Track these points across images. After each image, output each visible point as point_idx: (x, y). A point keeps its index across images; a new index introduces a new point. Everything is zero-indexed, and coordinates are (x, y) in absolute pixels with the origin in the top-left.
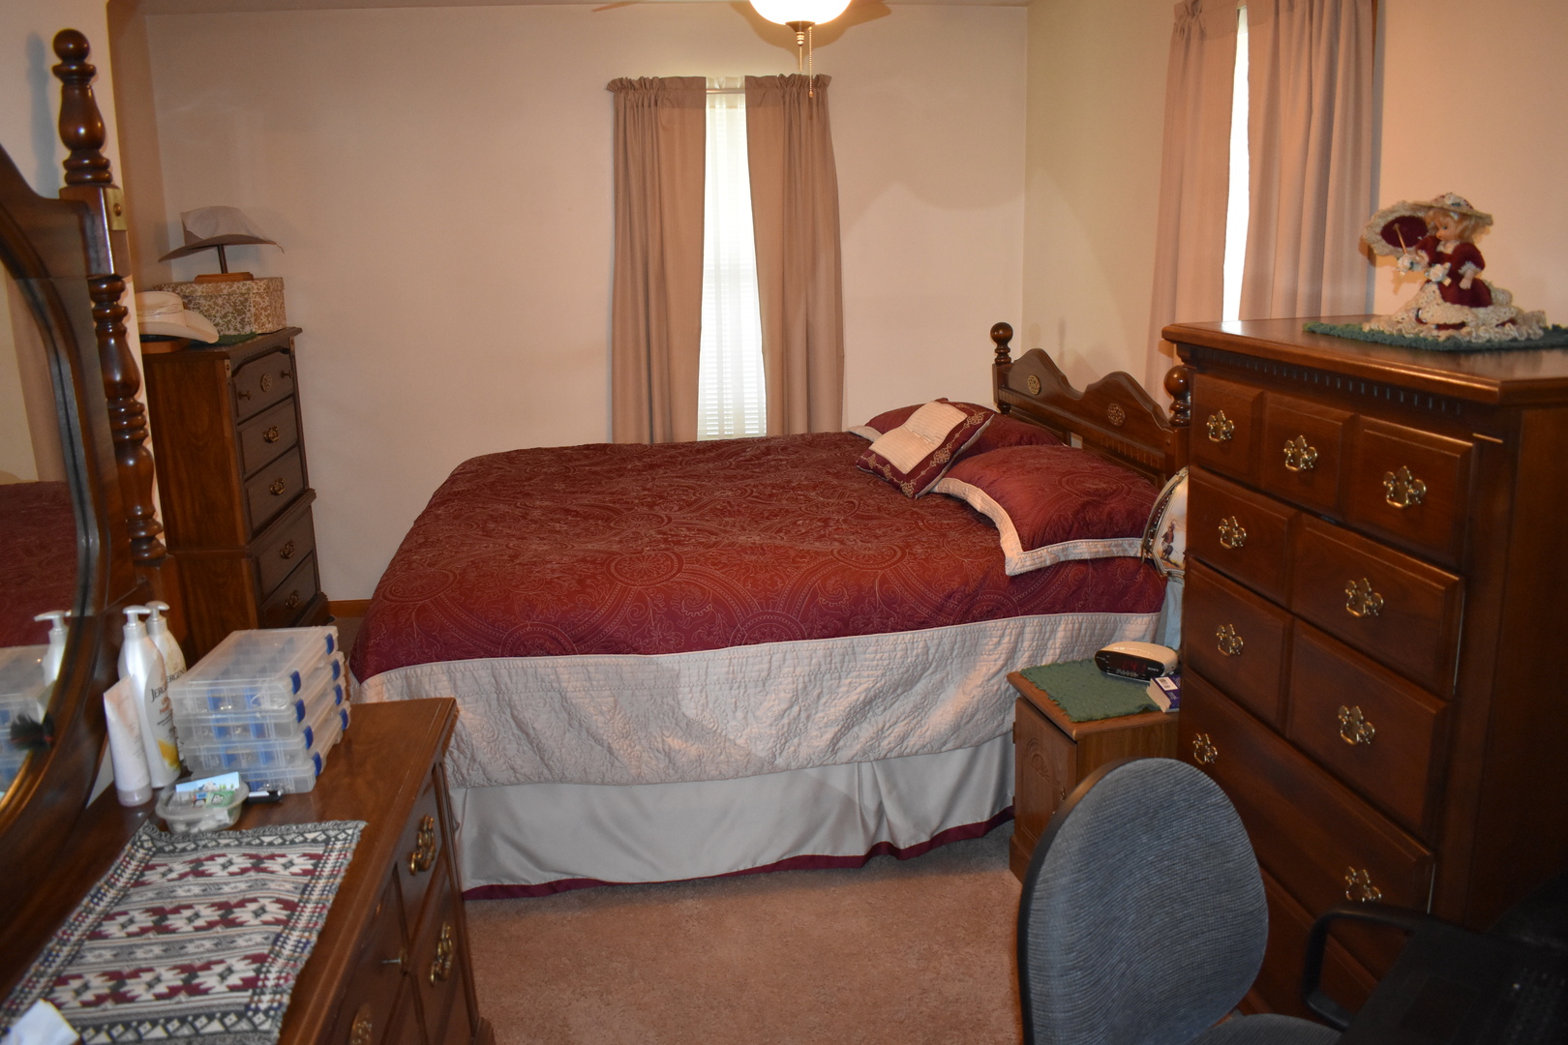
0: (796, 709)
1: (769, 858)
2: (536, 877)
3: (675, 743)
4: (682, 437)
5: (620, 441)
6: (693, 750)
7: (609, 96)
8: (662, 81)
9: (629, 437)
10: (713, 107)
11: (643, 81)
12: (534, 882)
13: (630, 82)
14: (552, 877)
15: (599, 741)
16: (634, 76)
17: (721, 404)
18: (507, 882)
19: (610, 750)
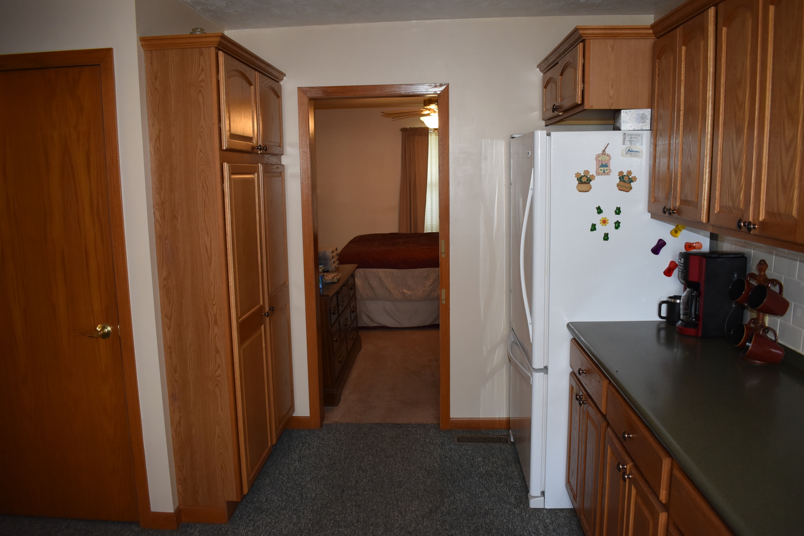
0: (434, 285)
1: (427, 323)
2: (372, 324)
3: (405, 291)
4: (420, 231)
5: (401, 232)
6: (409, 293)
7: (401, 132)
8: (416, 128)
9: (404, 232)
10: (431, 135)
11: (410, 128)
12: (371, 326)
13: (407, 129)
14: (375, 325)
15: (387, 289)
16: (408, 127)
17: (432, 224)
18: (364, 325)
19: (390, 292)
